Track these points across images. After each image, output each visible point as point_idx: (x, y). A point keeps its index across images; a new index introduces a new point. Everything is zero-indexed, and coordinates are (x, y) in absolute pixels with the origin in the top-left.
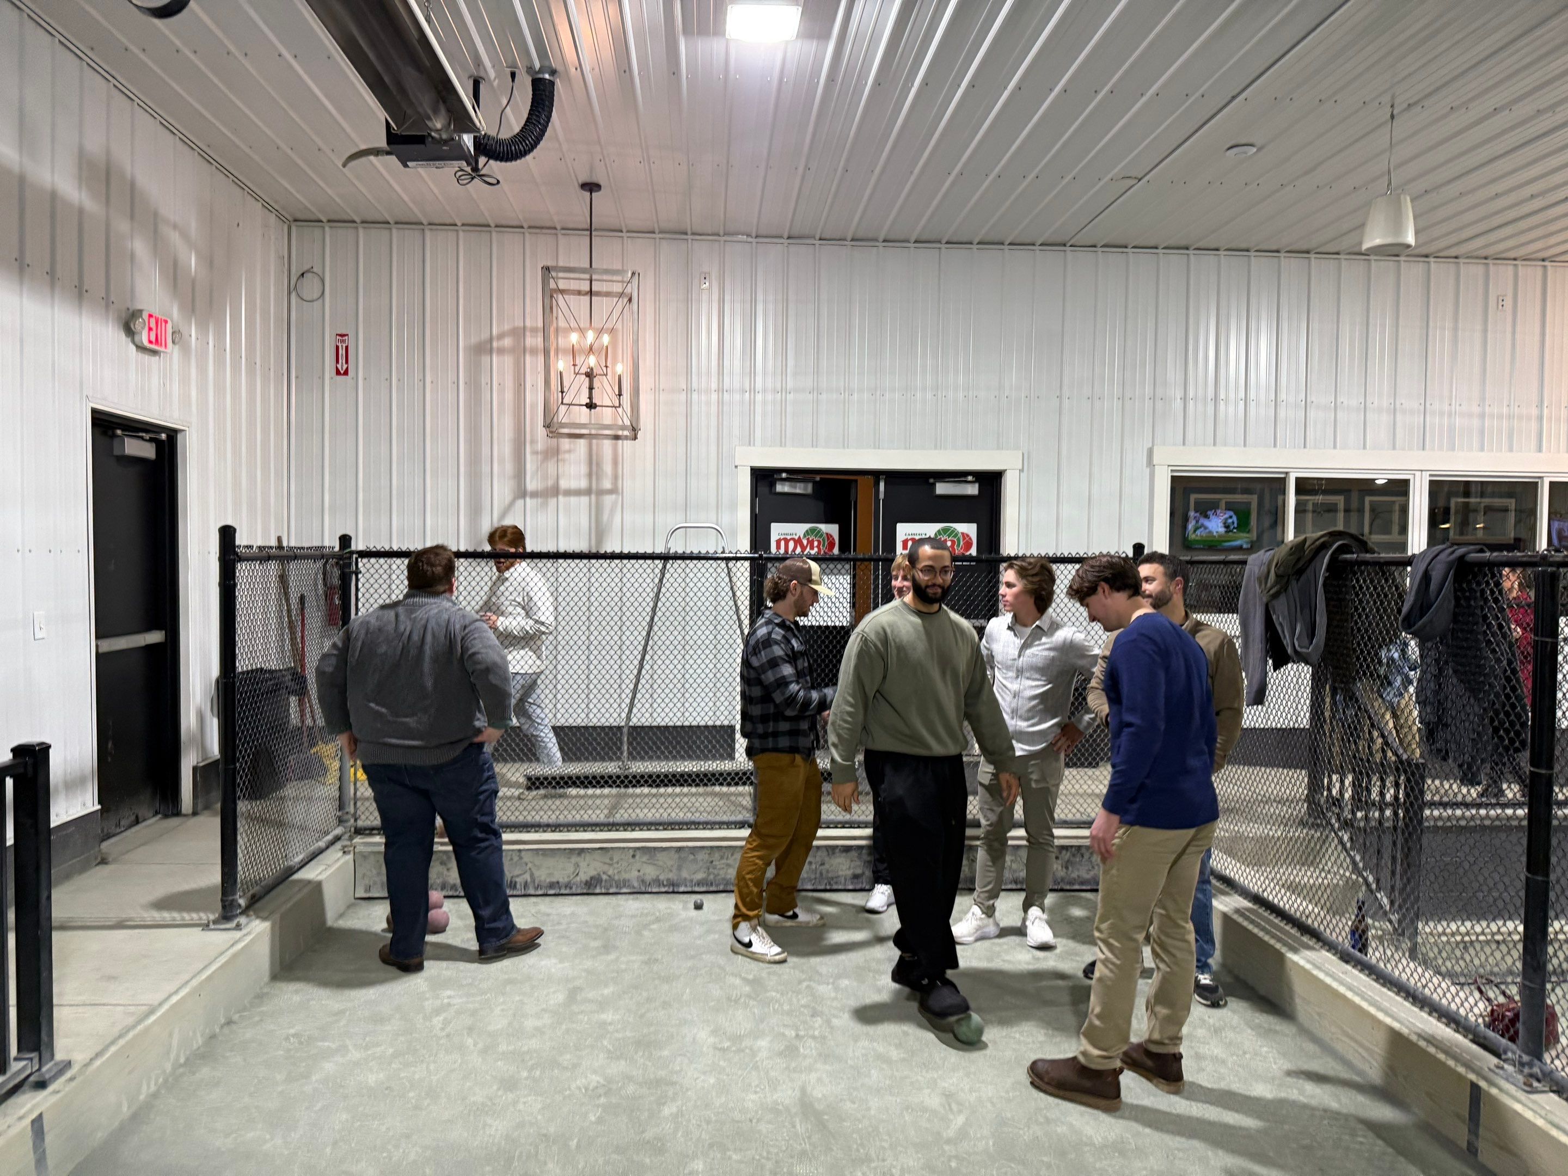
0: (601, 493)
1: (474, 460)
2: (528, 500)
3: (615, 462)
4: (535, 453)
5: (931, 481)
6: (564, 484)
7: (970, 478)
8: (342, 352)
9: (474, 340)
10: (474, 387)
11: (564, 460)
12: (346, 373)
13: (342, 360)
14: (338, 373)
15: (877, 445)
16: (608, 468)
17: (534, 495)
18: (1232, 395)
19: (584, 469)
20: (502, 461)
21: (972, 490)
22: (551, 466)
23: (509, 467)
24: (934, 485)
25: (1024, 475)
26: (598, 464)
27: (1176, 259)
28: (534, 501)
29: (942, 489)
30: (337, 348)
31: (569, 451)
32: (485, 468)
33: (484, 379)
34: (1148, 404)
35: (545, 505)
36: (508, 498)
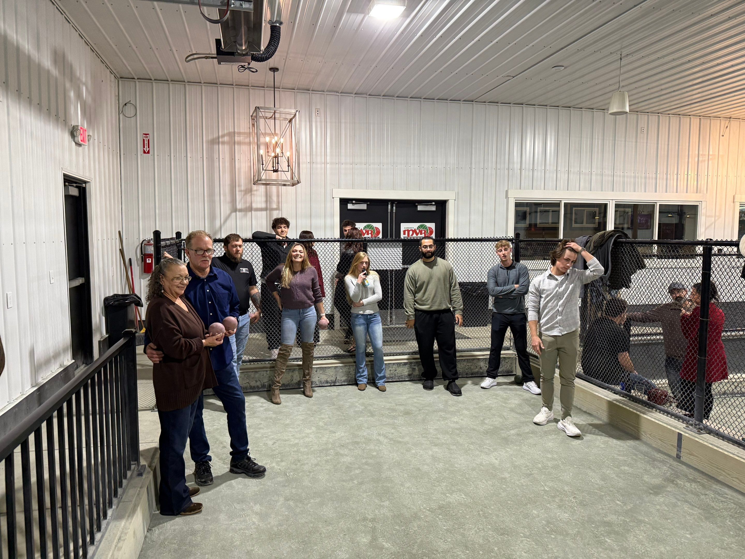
0: (272, 209)
1: (212, 195)
2: (238, 213)
3: (278, 196)
4: (241, 191)
5: (417, 204)
6: (254, 206)
7: (434, 203)
8: (146, 142)
9: (210, 138)
10: (211, 160)
11: (254, 195)
12: (148, 152)
13: (146, 146)
14: (144, 152)
15: (394, 189)
16: (275, 198)
17: (241, 210)
18: (539, 168)
19: (264, 199)
20: (225, 195)
21: (433, 208)
22: (248, 197)
23: (228, 198)
25: (456, 202)
26: (270, 197)
27: (517, 109)
28: (241, 213)
29: (420, 208)
30: (144, 140)
31: (257, 190)
32: (217, 198)
33: (216, 156)
34: (506, 172)
35: (245, 215)
36: (228, 212)
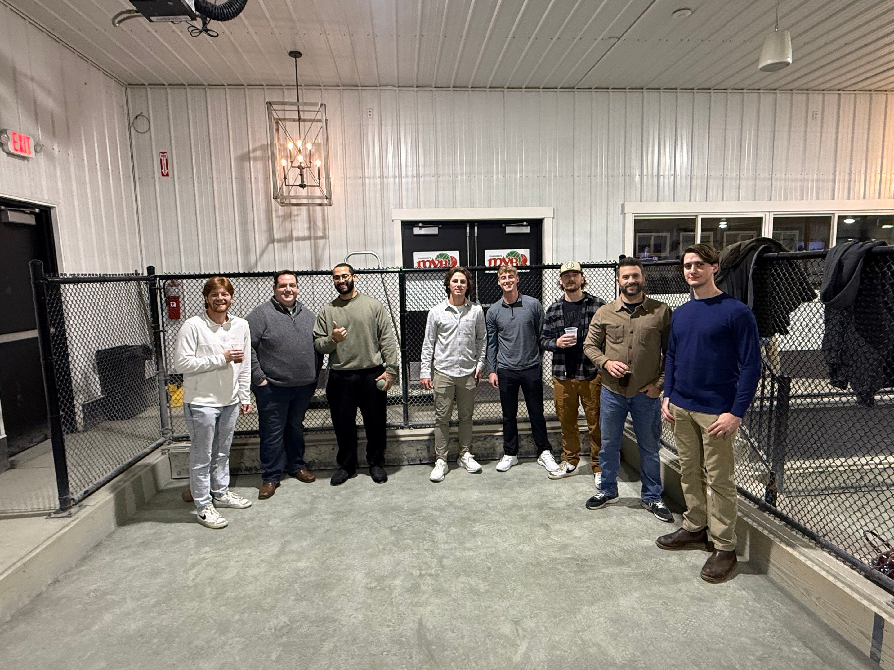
0: (316, 238)
1: (244, 223)
2: (276, 244)
3: (324, 220)
4: (278, 217)
5: (504, 225)
6: (295, 234)
7: (525, 223)
8: (164, 162)
9: (239, 153)
10: (242, 180)
11: (295, 220)
12: (167, 175)
13: (164, 167)
14: (163, 175)
15: (472, 206)
16: (320, 224)
17: (279, 241)
18: (667, 173)
19: (306, 225)
20: (259, 223)
21: (527, 230)
22: (287, 224)
23: (264, 227)
24: (505, 228)
25: (555, 220)
26: (314, 222)
27: (635, 96)
28: (279, 244)
29: (509, 230)
30: (161, 160)
31: (297, 215)
32: (250, 227)
33: (247, 175)
34: (621, 179)
35: (285, 247)
36: (264, 243)
